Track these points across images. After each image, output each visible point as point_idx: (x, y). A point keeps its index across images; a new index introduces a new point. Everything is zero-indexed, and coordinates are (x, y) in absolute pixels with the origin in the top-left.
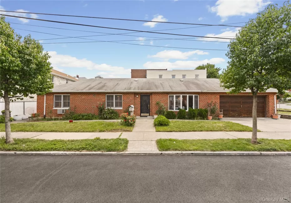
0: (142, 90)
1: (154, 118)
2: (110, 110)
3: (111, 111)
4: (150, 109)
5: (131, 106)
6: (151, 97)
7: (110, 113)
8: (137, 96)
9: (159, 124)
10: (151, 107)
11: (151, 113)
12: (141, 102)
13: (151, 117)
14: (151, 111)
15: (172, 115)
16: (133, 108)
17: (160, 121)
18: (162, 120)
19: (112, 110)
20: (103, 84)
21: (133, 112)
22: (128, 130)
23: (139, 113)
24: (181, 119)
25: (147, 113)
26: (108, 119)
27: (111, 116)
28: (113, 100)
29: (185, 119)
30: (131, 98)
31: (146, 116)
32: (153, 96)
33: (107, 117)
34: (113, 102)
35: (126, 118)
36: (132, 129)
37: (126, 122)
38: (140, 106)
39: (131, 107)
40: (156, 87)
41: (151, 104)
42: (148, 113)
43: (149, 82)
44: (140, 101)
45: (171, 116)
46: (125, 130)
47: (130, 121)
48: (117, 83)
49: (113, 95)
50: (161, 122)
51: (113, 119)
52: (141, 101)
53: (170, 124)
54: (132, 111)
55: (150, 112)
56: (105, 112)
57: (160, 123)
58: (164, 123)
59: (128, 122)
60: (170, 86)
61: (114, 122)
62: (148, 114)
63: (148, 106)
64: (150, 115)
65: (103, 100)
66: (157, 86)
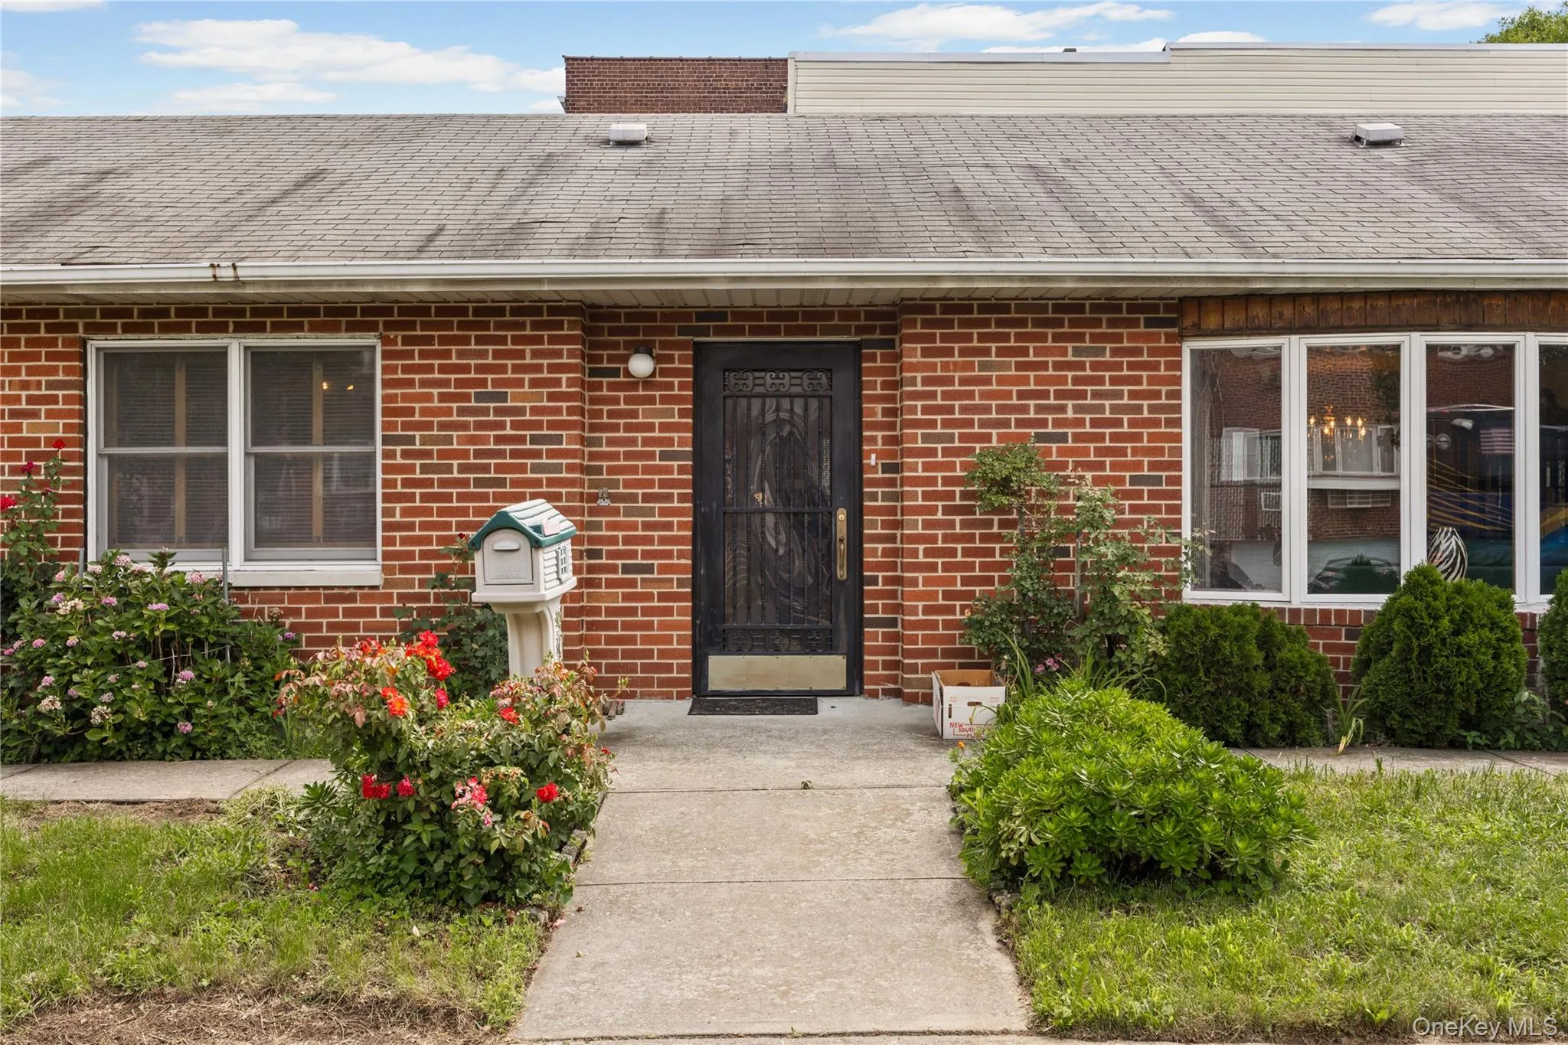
0: (716, 251)
1: (933, 736)
2: (151, 592)
3: (160, 606)
4: (858, 579)
5: (508, 524)
6: (875, 385)
7: (146, 646)
8: (641, 365)
9: (1087, 866)
10: (874, 552)
11: (875, 637)
12: (698, 470)
13: (888, 710)
14: (876, 607)
15: (1263, 681)
16: (546, 558)
17: (1099, 802)
18: (1147, 777)
19: (185, 592)
20: (61, 186)
21: (554, 635)
22: (422, 988)
23: (680, 640)
24: (1428, 741)
25: (810, 649)
26: (107, 756)
27: (160, 691)
28: (222, 438)
29: (1493, 747)
30: (524, 398)
31: (803, 702)
32: (914, 354)
33: (78, 713)
34: (221, 463)
35: (398, 740)
36: (507, 974)
37: (392, 827)
38: (681, 527)
39: (504, 540)
40: (968, 215)
41: (876, 498)
42: (830, 649)
43: (845, 159)
44: (682, 441)
45: (1244, 691)
46: (345, 1005)
47: (469, 797)
48: (310, 167)
49: (220, 356)
50: (1118, 827)
51: (196, 751)
52: (697, 455)
53: (1300, 865)
54: (530, 616)
55: (858, 625)
56: (56, 635)
57: (1097, 842)
58: (1188, 834)
59: (443, 816)
60: (1194, 201)
61: (188, 808)
62: (830, 668)
63: (828, 530)
64: (855, 685)
65: (42, 428)
66: (978, 204)
